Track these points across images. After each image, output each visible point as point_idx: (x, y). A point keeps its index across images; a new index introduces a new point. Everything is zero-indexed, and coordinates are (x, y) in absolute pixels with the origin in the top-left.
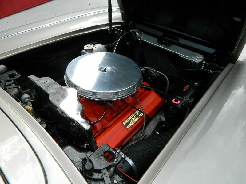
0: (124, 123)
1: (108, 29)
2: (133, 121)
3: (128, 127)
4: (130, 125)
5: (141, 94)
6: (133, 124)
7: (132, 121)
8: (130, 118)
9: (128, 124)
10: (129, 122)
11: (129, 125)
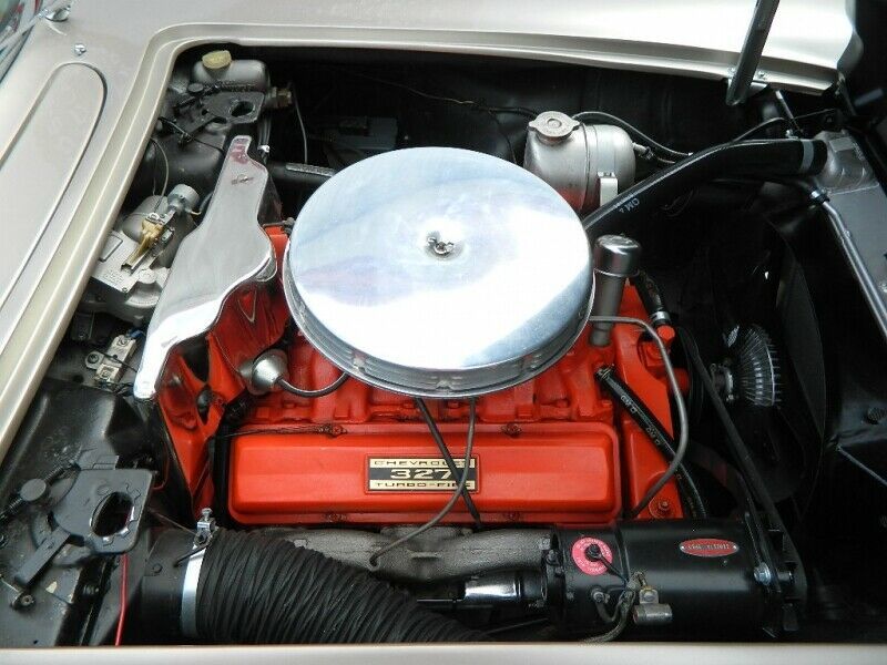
0: (374, 464)
1: (730, 81)
2: (411, 479)
3: (374, 484)
4: (390, 483)
5: (574, 417)
6: (401, 487)
7: (409, 476)
8: (409, 463)
9: (384, 474)
10: (395, 474)
11: (387, 481)
